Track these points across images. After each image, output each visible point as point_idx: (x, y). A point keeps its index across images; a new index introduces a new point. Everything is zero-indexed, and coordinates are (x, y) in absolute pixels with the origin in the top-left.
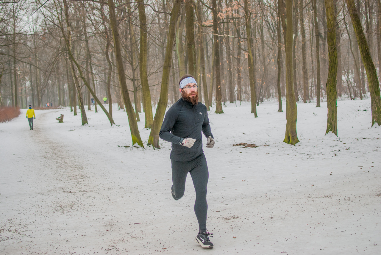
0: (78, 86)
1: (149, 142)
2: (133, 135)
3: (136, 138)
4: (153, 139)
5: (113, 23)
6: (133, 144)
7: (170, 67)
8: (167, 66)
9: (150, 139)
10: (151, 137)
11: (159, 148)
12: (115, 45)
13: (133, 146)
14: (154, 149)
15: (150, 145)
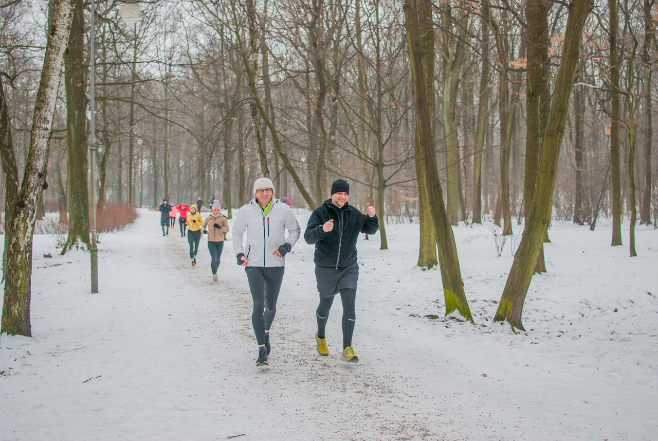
0: (265, 171)
1: (500, 313)
2: (448, 291)
3: (457, 299)
4: (510, 304)
5: (412, 25)
6: (448, 312)
7: (562, 132)
8: (555, 130)
9: (503, 306)
10: (507, 299)
11: (525, 331)
12: (415, 78)
13: (448, 316)
14: (513, 330)
15: (503, 320)
